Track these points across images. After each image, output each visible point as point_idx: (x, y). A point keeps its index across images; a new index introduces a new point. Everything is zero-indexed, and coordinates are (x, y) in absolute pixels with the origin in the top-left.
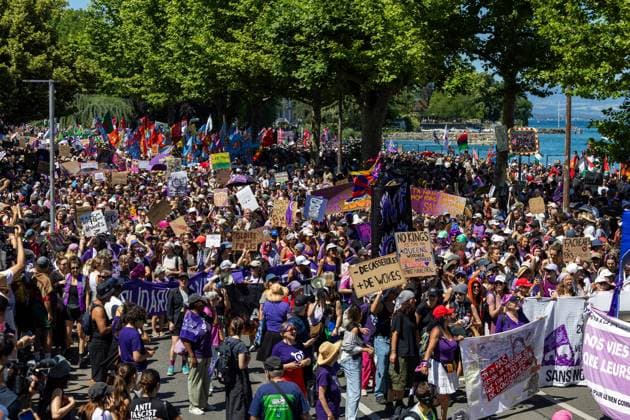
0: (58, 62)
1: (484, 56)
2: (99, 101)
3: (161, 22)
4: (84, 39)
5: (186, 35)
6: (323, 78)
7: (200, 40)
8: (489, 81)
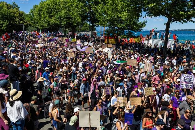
0: (25, 22)
1: (89, 21)
2: (31, 28)
3: (41, 16)
4: (29, 19)
5: (45, 18)
6: (66, 24)
7: (47, 19)
8: (90, 25)
